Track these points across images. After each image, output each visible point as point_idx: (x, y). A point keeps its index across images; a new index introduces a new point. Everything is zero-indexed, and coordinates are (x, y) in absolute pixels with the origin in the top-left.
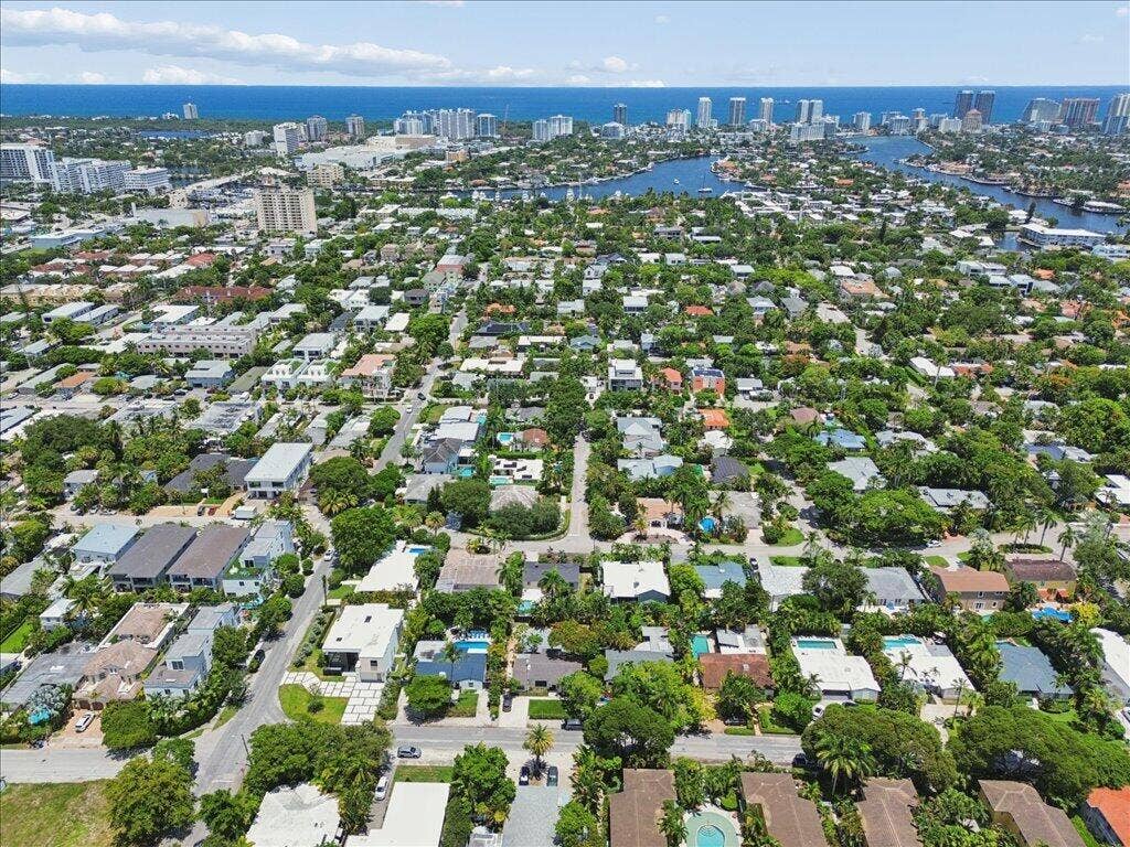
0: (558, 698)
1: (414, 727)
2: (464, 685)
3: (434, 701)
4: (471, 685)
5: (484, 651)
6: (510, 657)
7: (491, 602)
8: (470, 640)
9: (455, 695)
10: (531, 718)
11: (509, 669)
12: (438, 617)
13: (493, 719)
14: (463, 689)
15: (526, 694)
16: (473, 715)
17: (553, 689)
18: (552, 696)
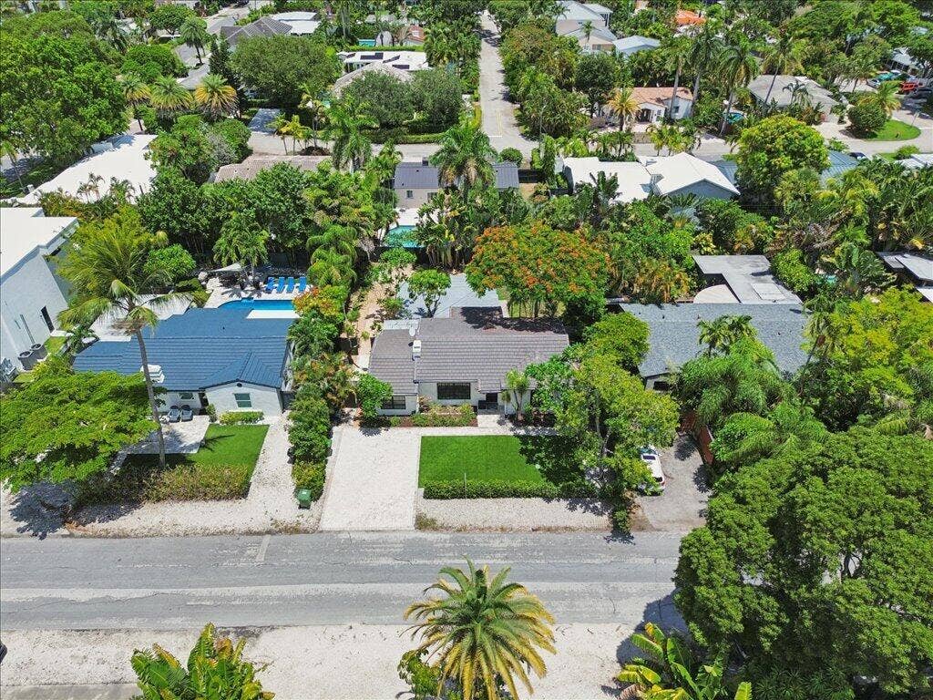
0: (506, 430)
1: (29, 541)
2: (223, 400)
3: (75, 454)
4: (243, 400)
5: (291, 314)
6: (363, 326)
7: (308, 195)
8: (265, 296)
9: (193, 431)
10: (429, 494)
11: (362, 360)
12: (173, 239)
13: (304, 505)
14: (220, 413)
15: (410, 421)
16: (242, 492)
17: (489, 403)
18: (489, 425)
